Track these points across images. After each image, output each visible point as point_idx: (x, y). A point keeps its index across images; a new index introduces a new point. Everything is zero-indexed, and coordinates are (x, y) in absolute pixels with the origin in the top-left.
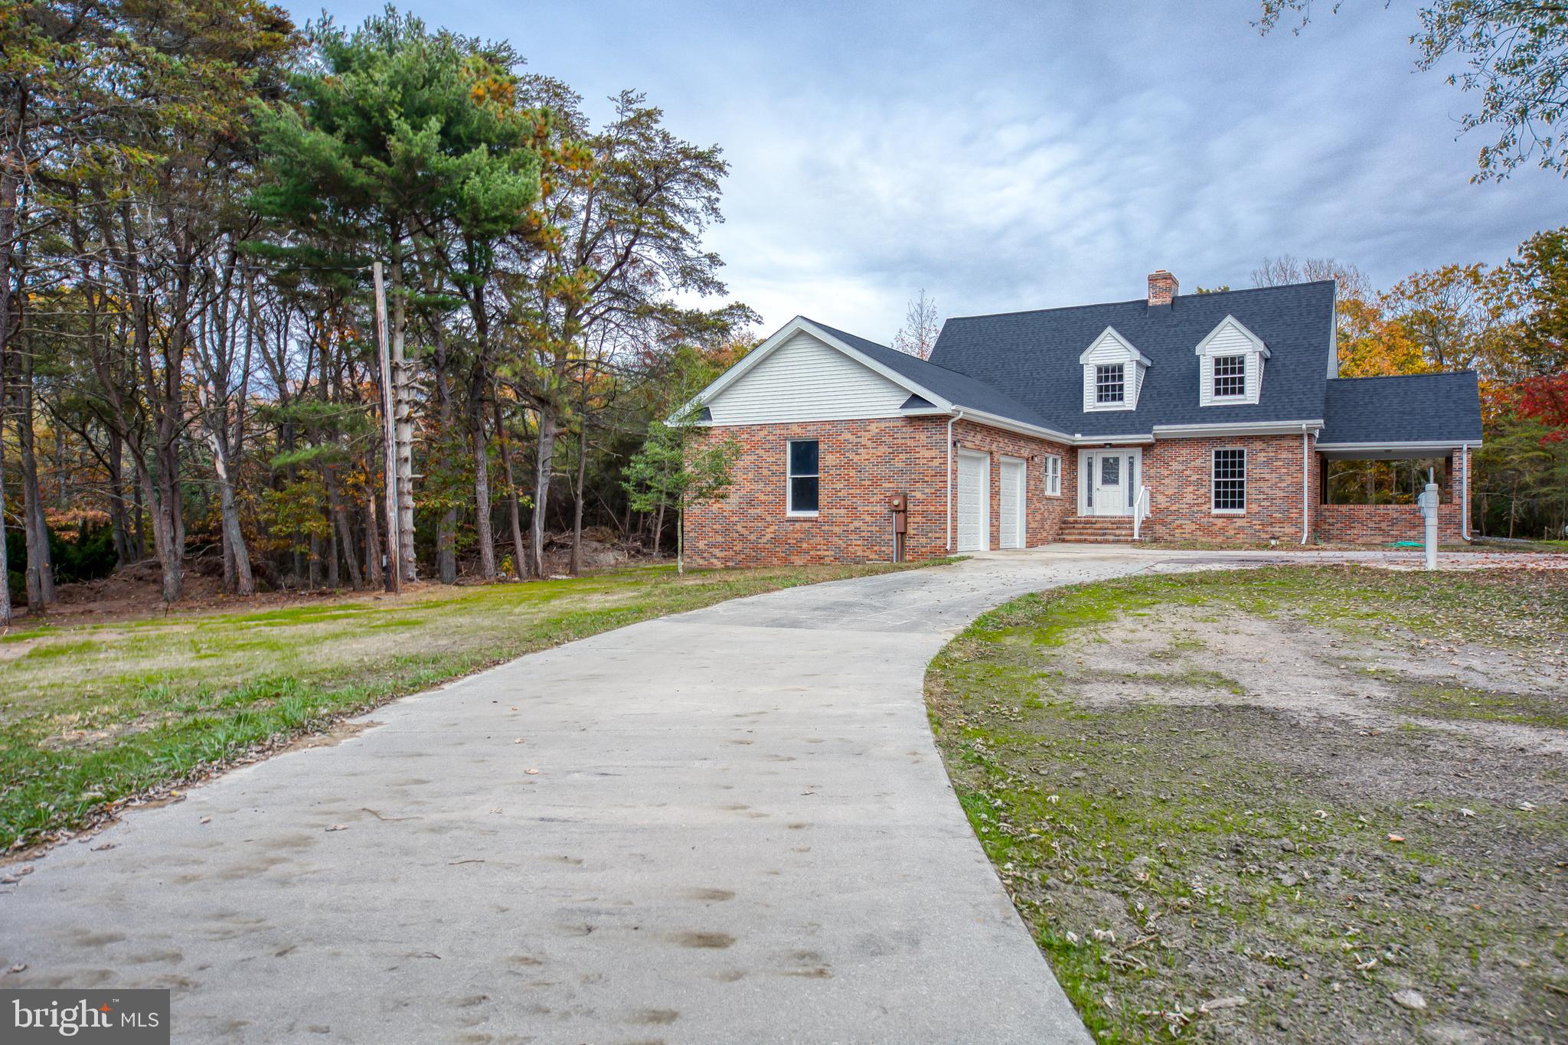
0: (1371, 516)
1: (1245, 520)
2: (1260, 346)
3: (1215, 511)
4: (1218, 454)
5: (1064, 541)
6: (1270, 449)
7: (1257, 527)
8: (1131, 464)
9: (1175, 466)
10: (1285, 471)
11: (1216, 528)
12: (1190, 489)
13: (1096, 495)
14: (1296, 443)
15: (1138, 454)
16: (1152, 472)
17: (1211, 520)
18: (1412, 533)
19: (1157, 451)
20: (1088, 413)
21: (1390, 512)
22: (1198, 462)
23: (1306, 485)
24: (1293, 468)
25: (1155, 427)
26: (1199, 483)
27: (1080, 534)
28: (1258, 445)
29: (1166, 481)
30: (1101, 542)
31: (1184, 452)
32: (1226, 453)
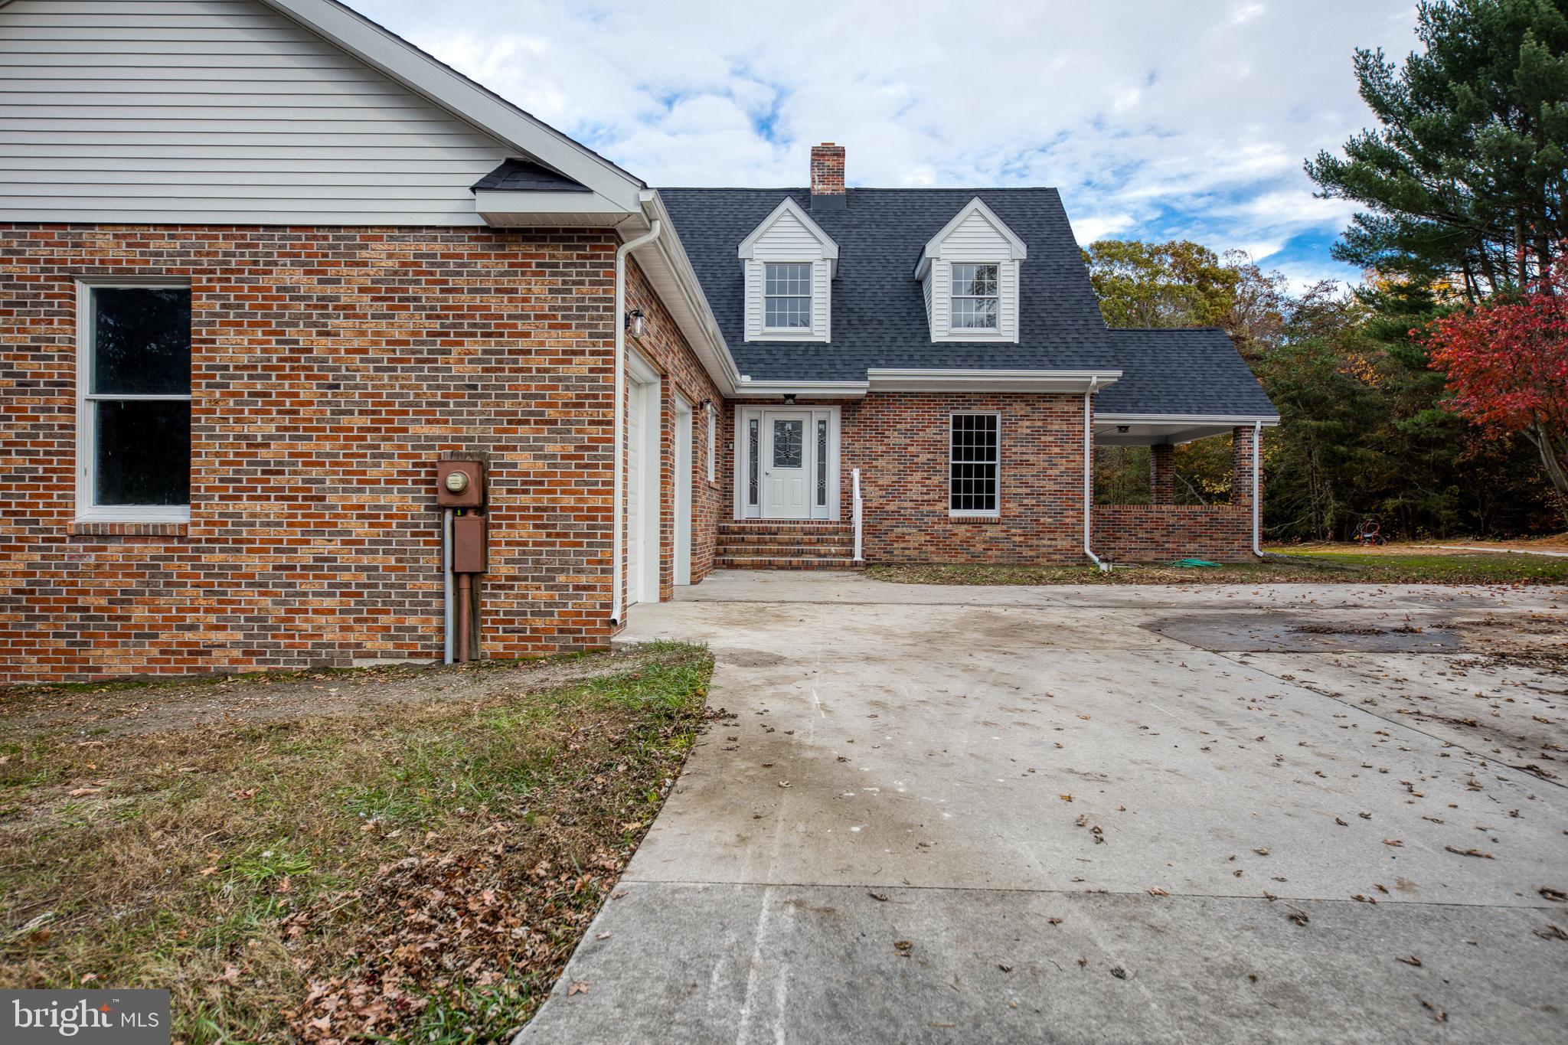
0: (1140, 522)
1: (999, 527)
2: (1021, 250)
3: (955, 514)
4: (957, 421)
5: (731, 566)
6: (1036, 416)
7: (1017, 539)
8: (822, 434)
9: (895, 438)
10: (1057, 450)
11: (957, 540)
12: (917, 476)
13: (764, 483)
14: (1072, 408)
15: (834, 418)
16: (857, 446)
17: (949, 527)
18: (1192, 547)
19: (866, 412)
20: (753, 343)
21: (1165, 515)
22: (930, 433)
23: (1087, 473)
24: (1069, 447)
25: (870, 371)
26: (931, 468)
27: (758, 552)
28: (1020, 409)
29: (880, 463)
30: (797, 568)
31: (908, 415)
32: (969, 419)
